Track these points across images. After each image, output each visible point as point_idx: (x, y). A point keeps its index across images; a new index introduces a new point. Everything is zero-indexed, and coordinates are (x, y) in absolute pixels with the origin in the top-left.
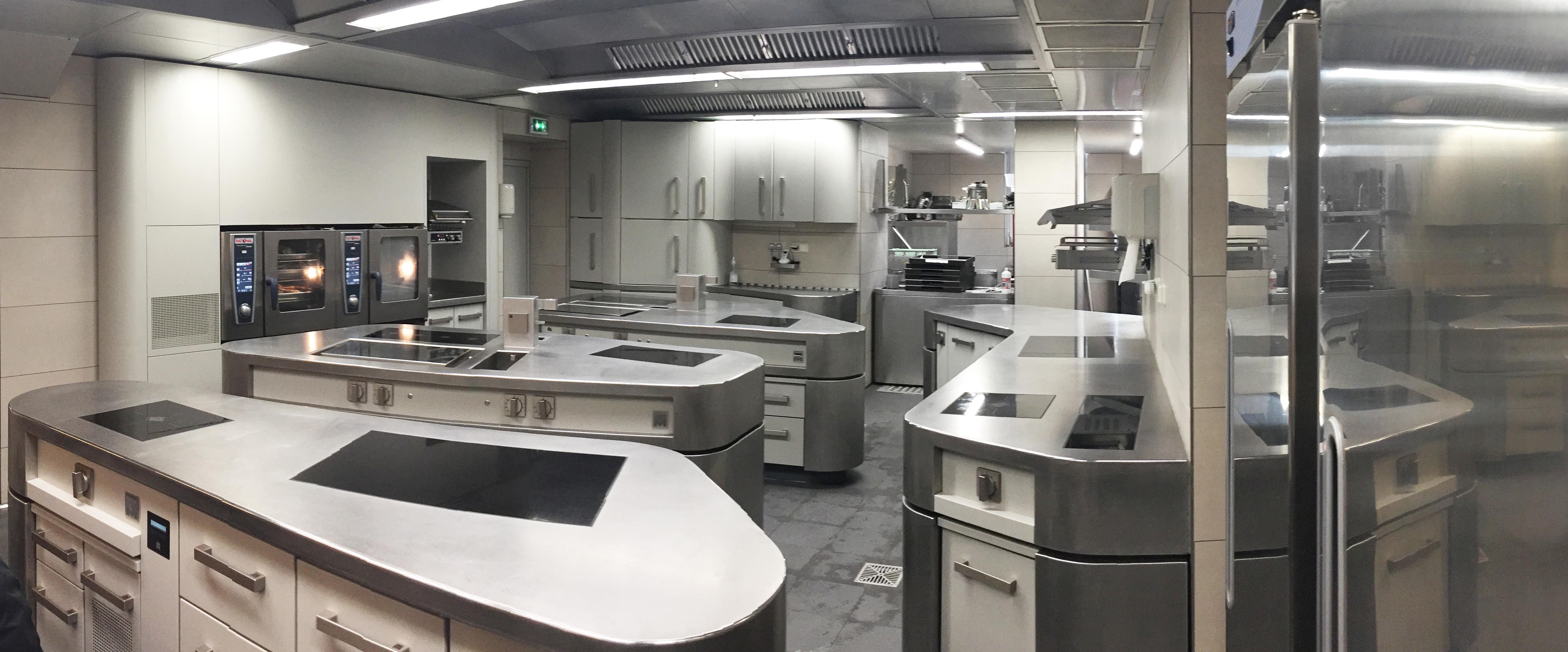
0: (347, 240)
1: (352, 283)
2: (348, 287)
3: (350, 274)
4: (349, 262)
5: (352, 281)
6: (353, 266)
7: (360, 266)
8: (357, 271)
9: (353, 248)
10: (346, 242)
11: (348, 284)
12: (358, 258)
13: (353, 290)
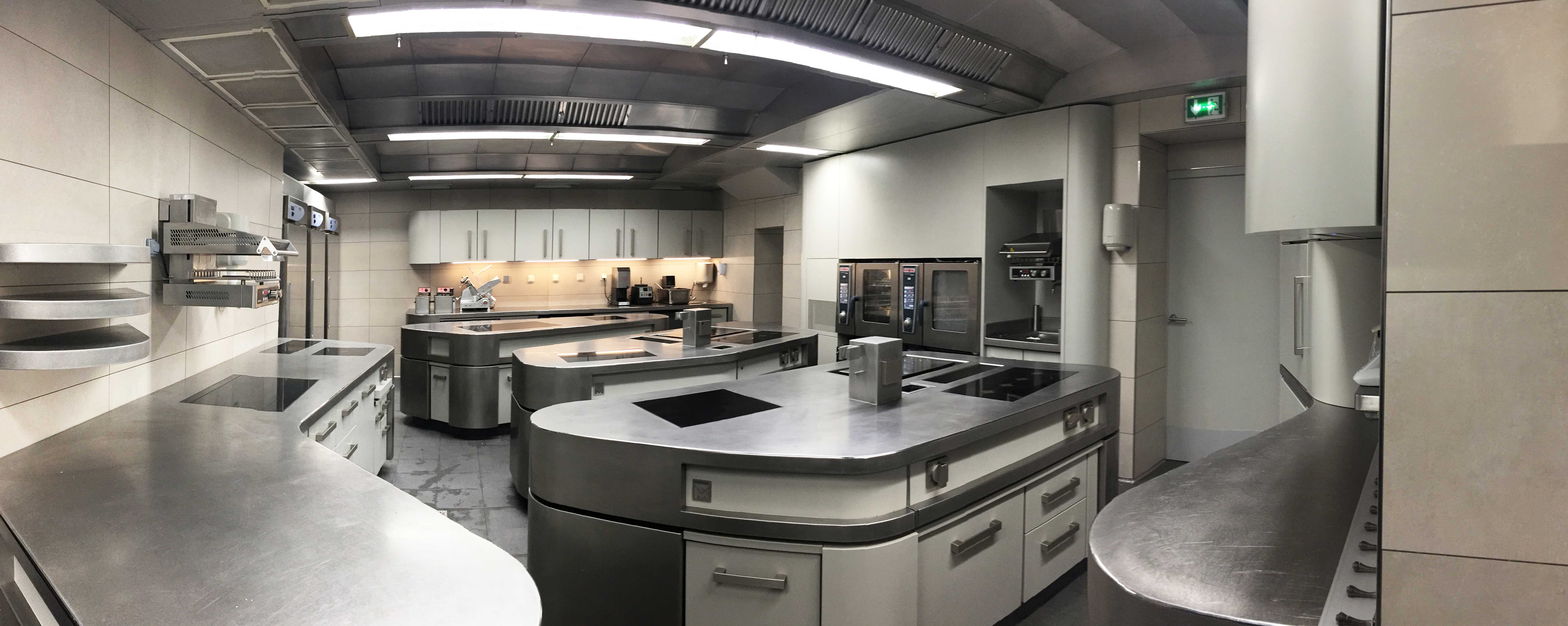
0: (905, 272)
1: (908, 308)
2: (905, 311)
3: (907, 300)
4: (906, 290)
5: (908, 306)
6: (909, 294)
7: (914, 294)
8: (912, 298)
9: (909, 279)
10: (904, 273)
11: (905, 308)
12: (913, 287)
13: (908, 313)
